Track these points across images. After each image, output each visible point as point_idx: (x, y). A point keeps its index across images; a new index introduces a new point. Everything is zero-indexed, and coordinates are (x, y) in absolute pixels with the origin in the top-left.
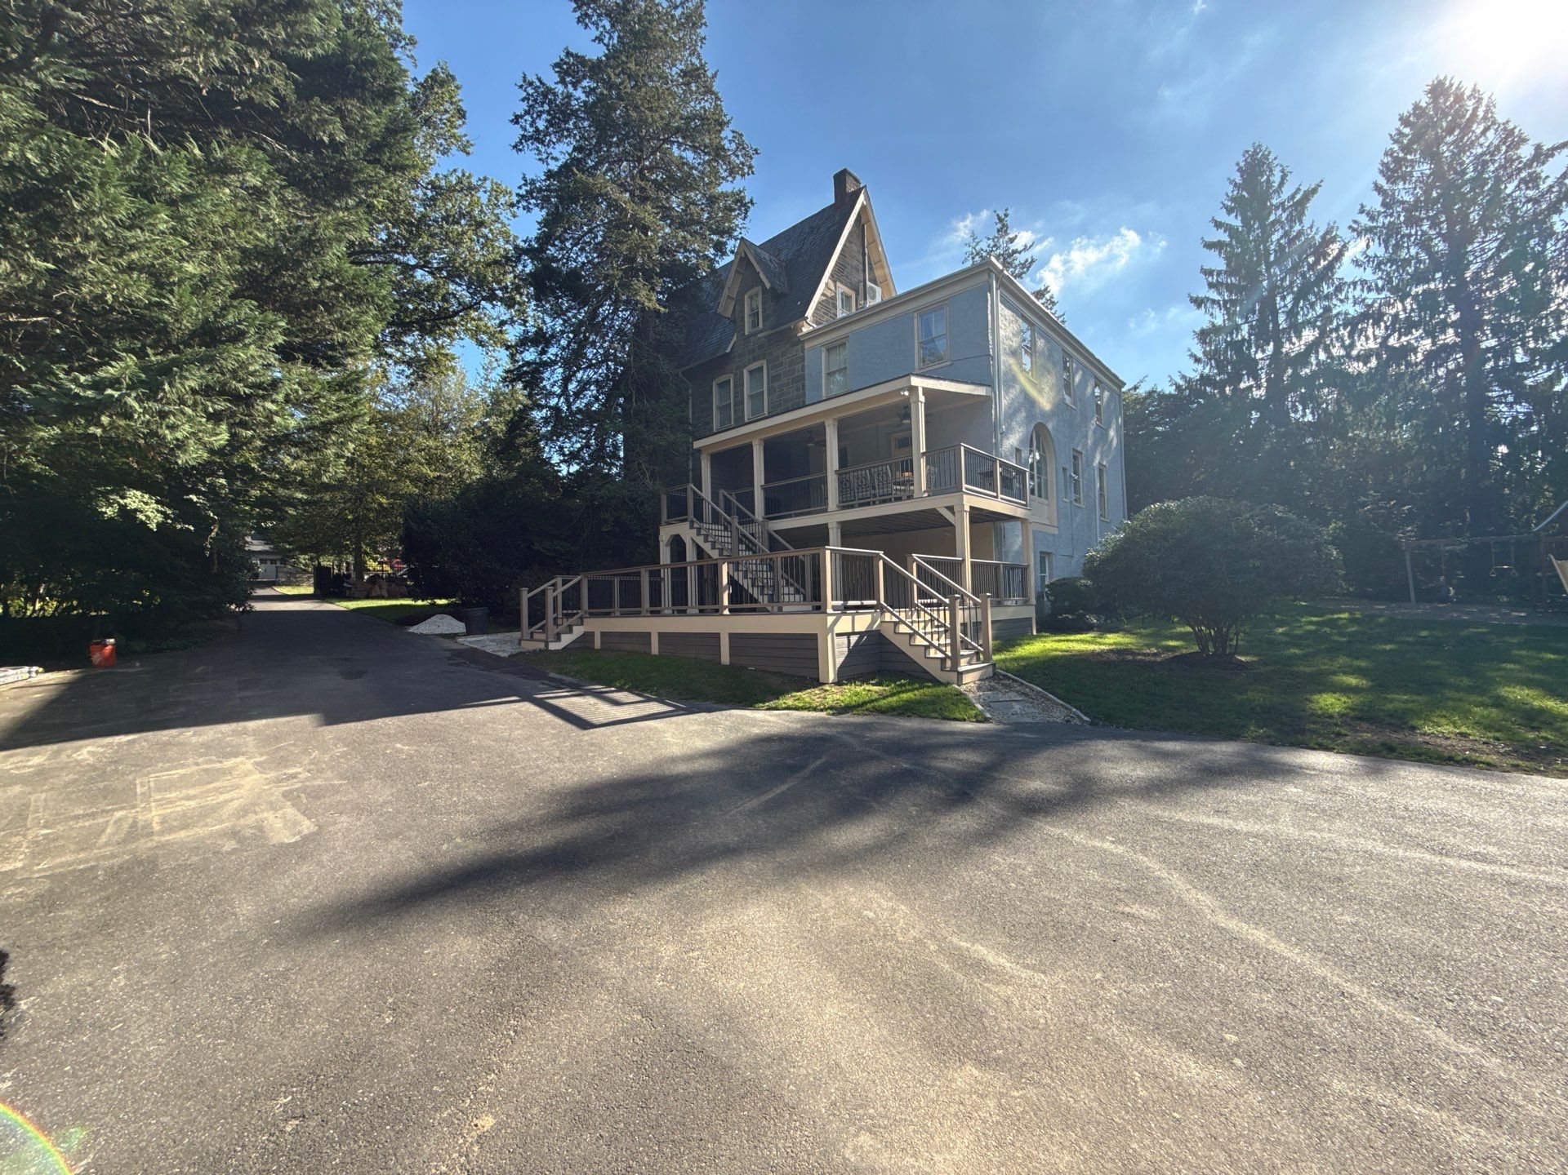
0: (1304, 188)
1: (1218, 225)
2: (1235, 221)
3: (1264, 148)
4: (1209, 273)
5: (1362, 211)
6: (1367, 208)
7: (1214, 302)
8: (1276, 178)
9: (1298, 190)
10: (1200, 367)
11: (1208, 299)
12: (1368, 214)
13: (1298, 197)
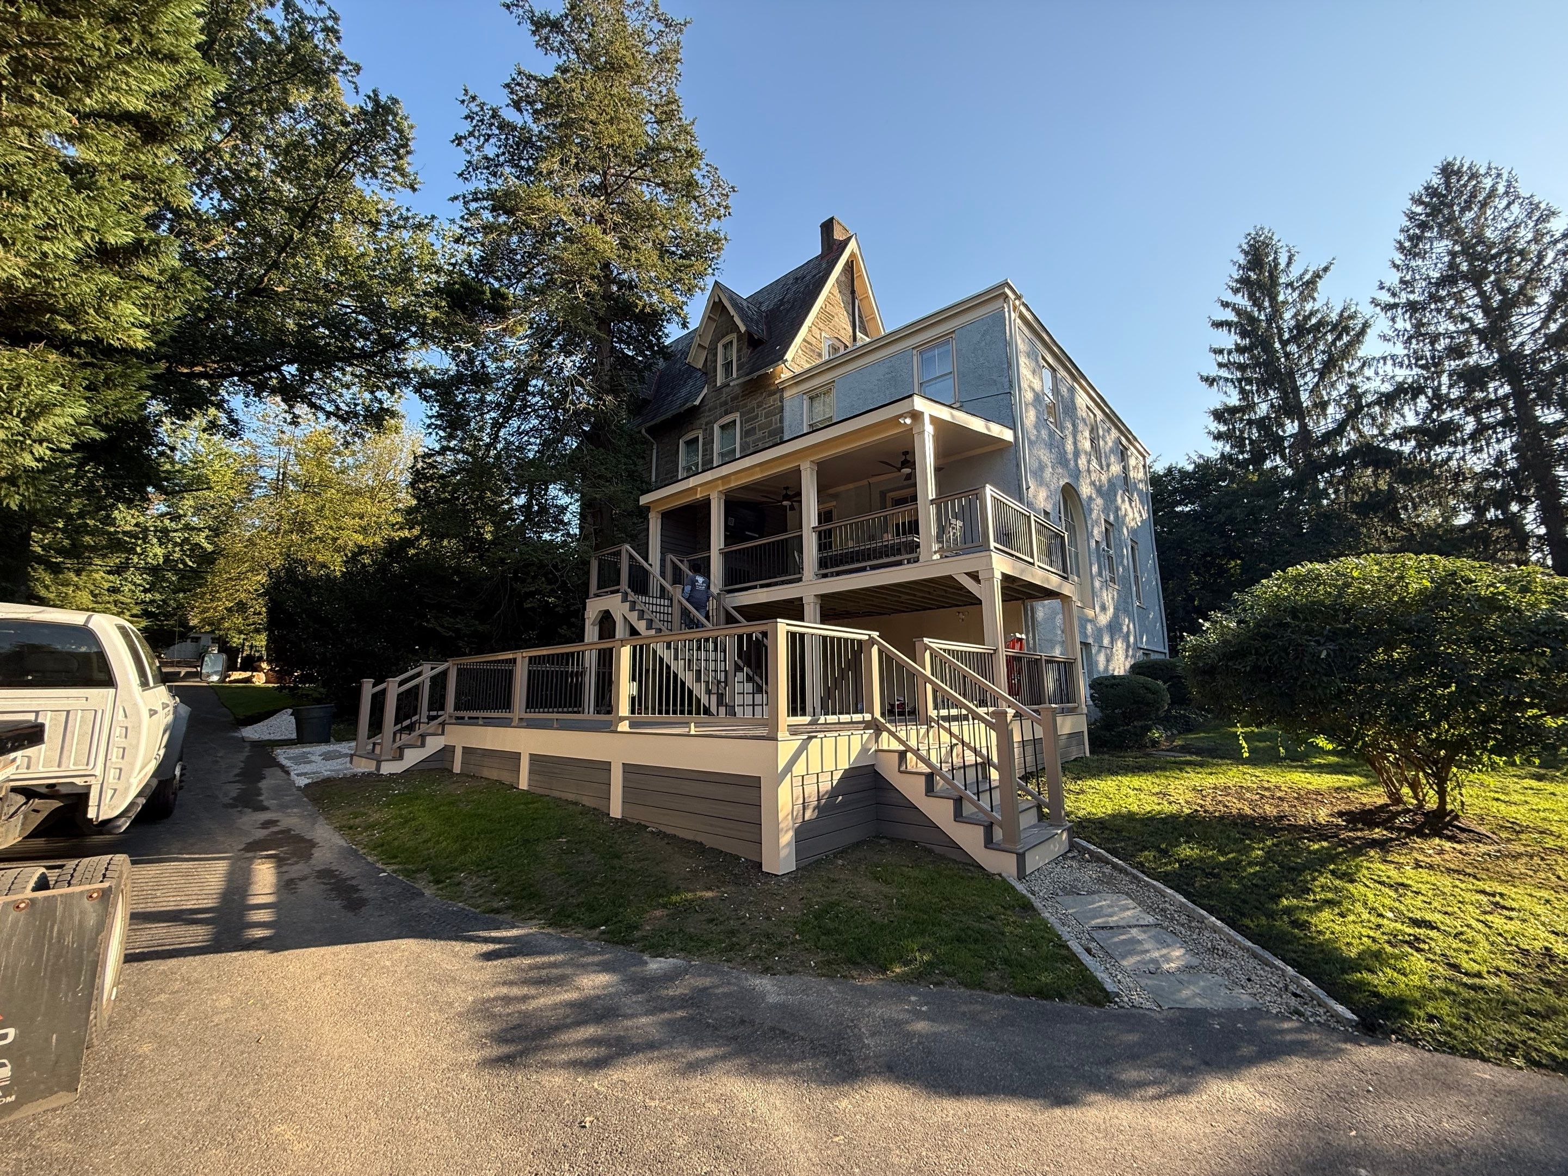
0: (1312, 269)
1: (1225, 305)
2: (1242, 301)
3: (1266, 231)
4: (1221, 352)
5: (1382, 288)
6: (1387, 284)
7: (1227, 380)
8: (1283, 261)
9: (1306, 271)
10: (1220, 445)
11: (1220, 378)
12: (1389, 290)
13: (1307, 277)
